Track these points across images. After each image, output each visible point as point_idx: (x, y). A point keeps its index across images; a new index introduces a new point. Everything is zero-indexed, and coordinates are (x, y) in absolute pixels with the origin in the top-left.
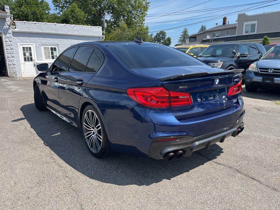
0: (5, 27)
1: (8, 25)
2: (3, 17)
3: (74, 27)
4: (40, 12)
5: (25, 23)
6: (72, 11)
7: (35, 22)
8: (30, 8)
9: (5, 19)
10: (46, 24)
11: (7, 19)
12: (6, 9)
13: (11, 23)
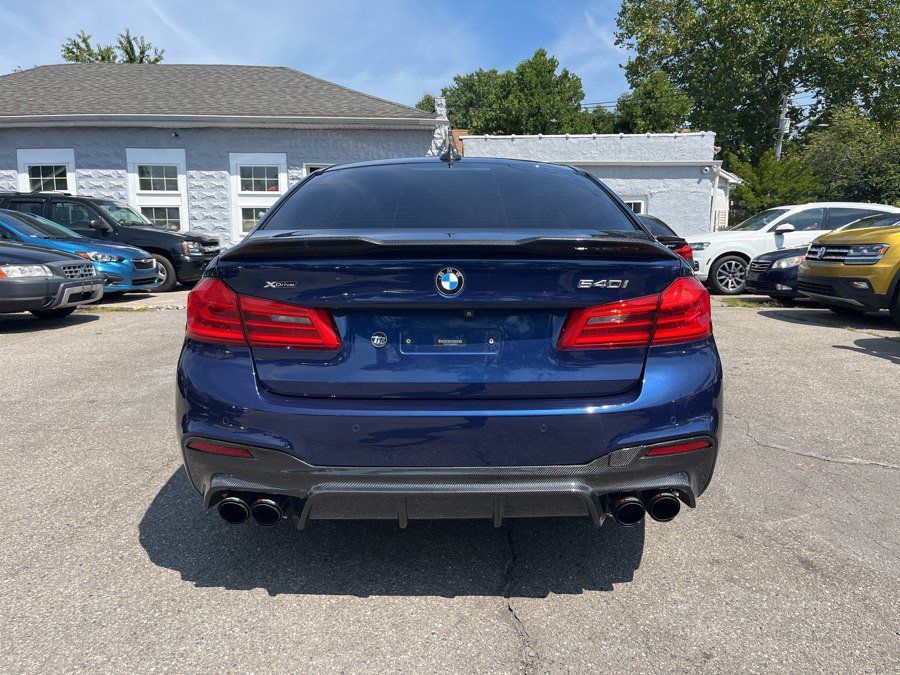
0: (429, 152)
1: (437, 148)
2: (427, 128)
3: (622, 142)
4: (553, 106)
5: (486, 139)
6: (648, 94)
7: (513, 136)
8: (526, 99)
9: (432, 132)
10: (540, 138)
11: (437, 131)
12: (438, 105)
13: (444, 142)
